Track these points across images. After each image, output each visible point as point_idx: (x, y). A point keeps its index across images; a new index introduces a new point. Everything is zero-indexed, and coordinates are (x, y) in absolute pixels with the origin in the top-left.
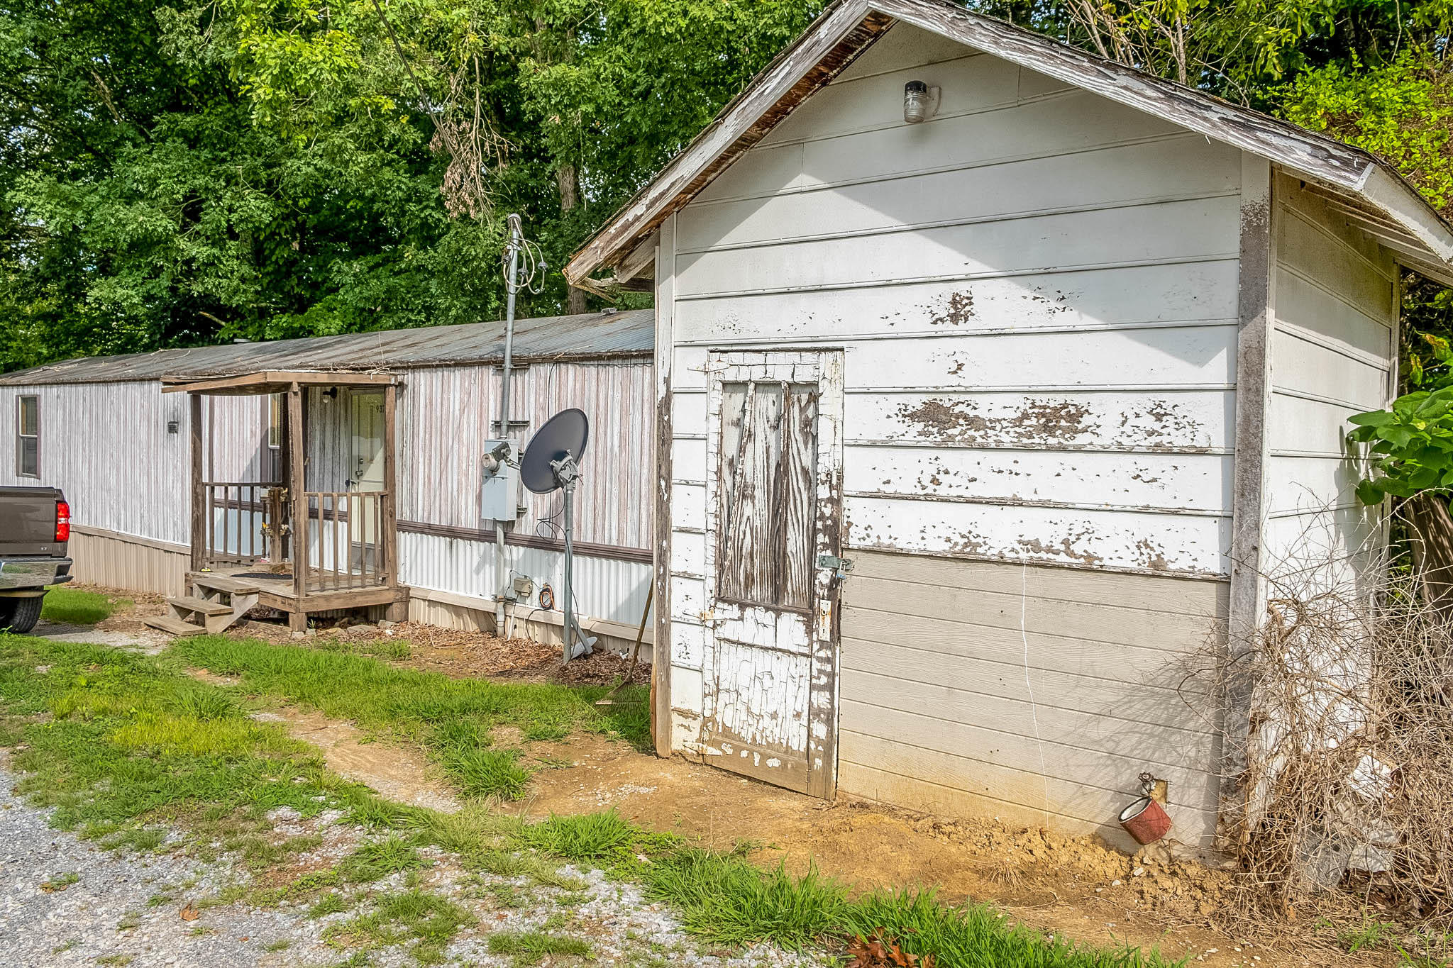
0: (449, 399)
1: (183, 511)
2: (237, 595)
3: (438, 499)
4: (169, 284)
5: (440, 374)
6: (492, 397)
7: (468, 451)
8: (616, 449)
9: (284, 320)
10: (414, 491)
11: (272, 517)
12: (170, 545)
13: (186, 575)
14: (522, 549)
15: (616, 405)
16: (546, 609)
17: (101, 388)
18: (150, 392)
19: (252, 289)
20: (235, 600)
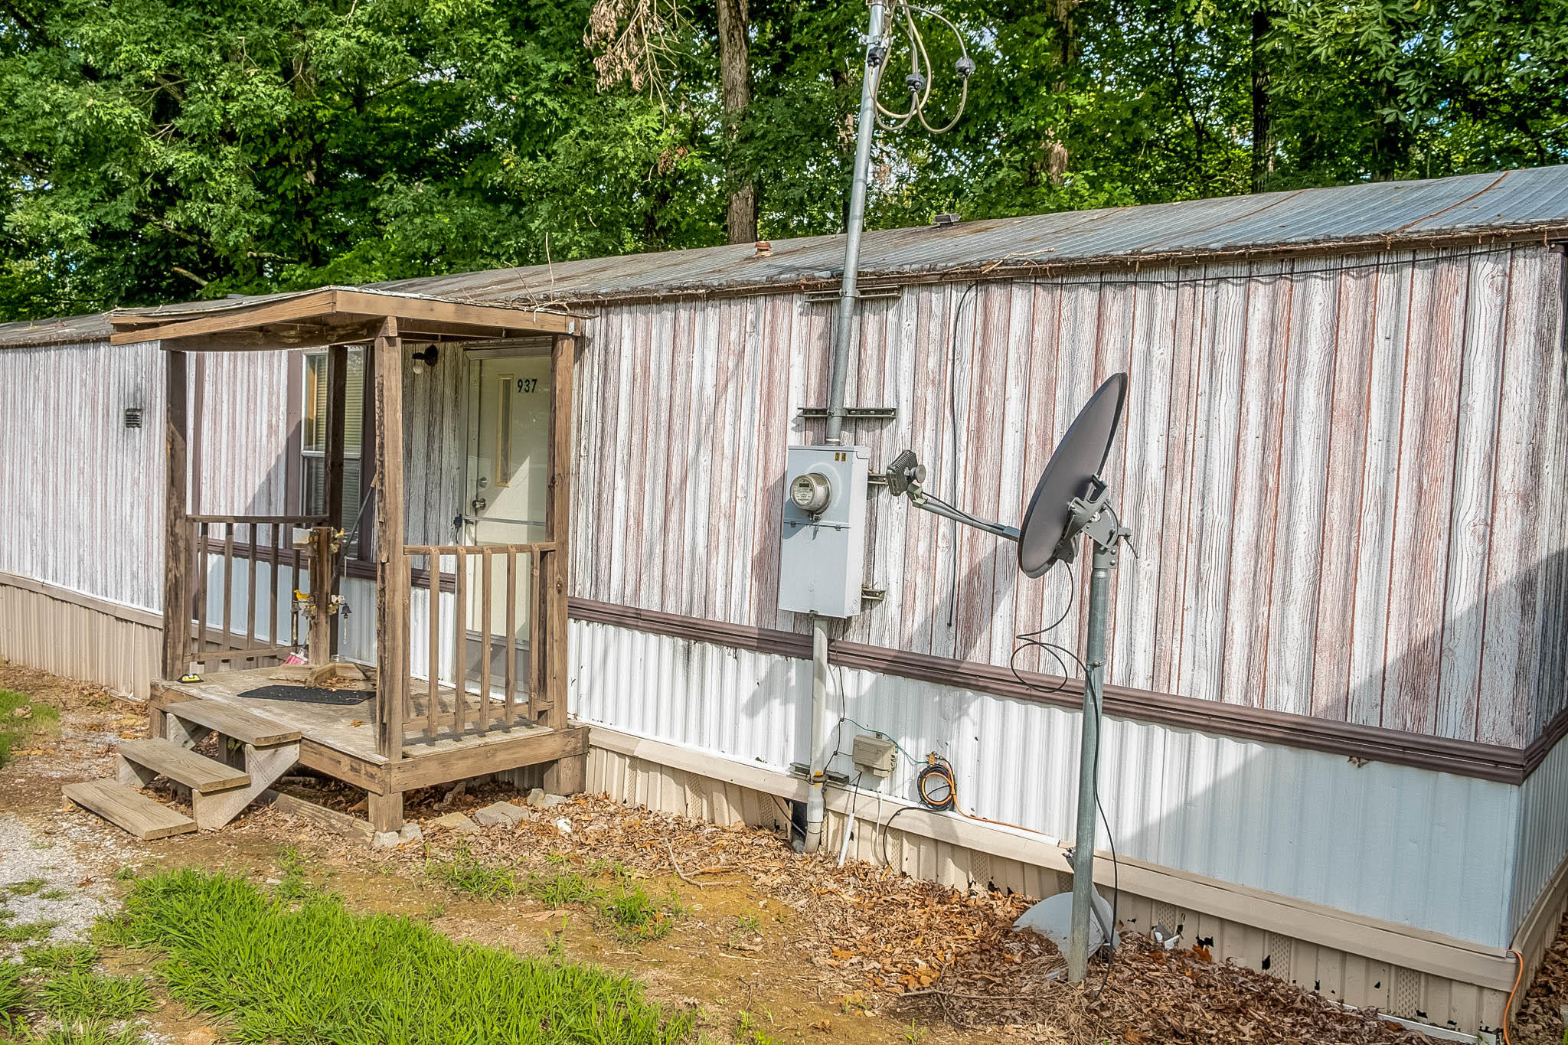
0: (689, 366)
1: (148, 554)
2: (257, 748)
3: (658, 561)
4: (134, 210)
5: (668, 315)
6: (797, 360)
7: (734, 467)
8: (1154, 473)
9: (298, 272)
10: (604, 542)
11: (314, 581)
12: (125, 610)
13: (153, 687)
14: (868, 677)
15: (1157, 372)
16: (936, 808)
17: (21, 356)
18: (97, 360)
19: (258, 221)
20: (255, 758)
